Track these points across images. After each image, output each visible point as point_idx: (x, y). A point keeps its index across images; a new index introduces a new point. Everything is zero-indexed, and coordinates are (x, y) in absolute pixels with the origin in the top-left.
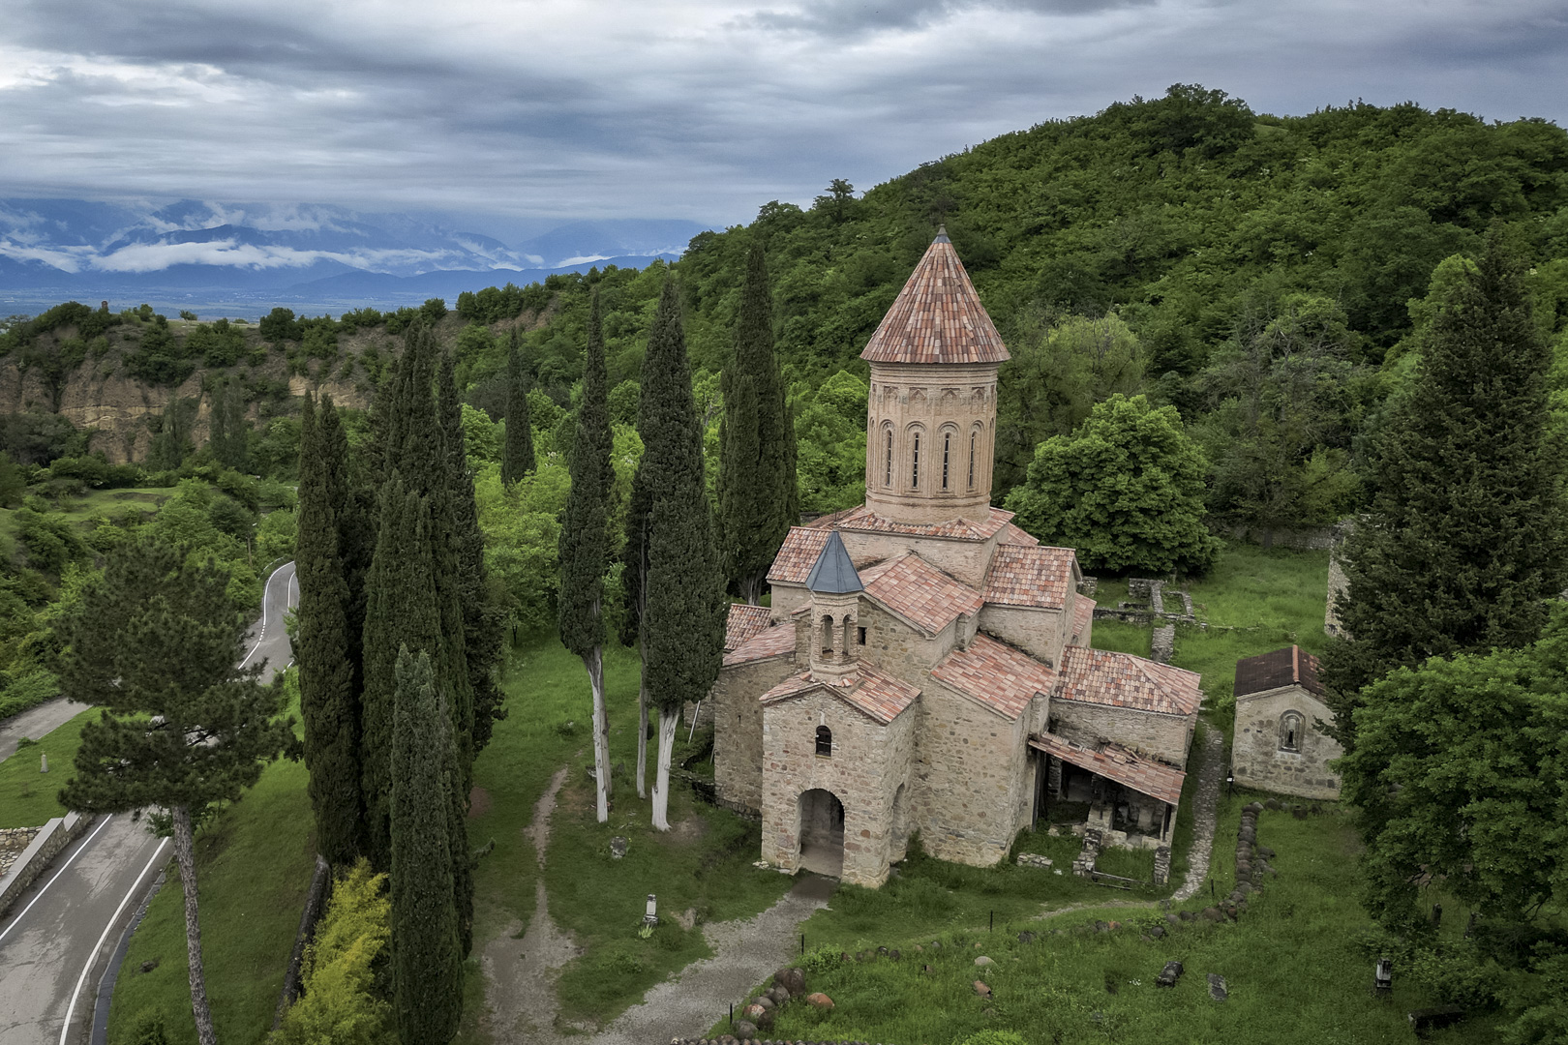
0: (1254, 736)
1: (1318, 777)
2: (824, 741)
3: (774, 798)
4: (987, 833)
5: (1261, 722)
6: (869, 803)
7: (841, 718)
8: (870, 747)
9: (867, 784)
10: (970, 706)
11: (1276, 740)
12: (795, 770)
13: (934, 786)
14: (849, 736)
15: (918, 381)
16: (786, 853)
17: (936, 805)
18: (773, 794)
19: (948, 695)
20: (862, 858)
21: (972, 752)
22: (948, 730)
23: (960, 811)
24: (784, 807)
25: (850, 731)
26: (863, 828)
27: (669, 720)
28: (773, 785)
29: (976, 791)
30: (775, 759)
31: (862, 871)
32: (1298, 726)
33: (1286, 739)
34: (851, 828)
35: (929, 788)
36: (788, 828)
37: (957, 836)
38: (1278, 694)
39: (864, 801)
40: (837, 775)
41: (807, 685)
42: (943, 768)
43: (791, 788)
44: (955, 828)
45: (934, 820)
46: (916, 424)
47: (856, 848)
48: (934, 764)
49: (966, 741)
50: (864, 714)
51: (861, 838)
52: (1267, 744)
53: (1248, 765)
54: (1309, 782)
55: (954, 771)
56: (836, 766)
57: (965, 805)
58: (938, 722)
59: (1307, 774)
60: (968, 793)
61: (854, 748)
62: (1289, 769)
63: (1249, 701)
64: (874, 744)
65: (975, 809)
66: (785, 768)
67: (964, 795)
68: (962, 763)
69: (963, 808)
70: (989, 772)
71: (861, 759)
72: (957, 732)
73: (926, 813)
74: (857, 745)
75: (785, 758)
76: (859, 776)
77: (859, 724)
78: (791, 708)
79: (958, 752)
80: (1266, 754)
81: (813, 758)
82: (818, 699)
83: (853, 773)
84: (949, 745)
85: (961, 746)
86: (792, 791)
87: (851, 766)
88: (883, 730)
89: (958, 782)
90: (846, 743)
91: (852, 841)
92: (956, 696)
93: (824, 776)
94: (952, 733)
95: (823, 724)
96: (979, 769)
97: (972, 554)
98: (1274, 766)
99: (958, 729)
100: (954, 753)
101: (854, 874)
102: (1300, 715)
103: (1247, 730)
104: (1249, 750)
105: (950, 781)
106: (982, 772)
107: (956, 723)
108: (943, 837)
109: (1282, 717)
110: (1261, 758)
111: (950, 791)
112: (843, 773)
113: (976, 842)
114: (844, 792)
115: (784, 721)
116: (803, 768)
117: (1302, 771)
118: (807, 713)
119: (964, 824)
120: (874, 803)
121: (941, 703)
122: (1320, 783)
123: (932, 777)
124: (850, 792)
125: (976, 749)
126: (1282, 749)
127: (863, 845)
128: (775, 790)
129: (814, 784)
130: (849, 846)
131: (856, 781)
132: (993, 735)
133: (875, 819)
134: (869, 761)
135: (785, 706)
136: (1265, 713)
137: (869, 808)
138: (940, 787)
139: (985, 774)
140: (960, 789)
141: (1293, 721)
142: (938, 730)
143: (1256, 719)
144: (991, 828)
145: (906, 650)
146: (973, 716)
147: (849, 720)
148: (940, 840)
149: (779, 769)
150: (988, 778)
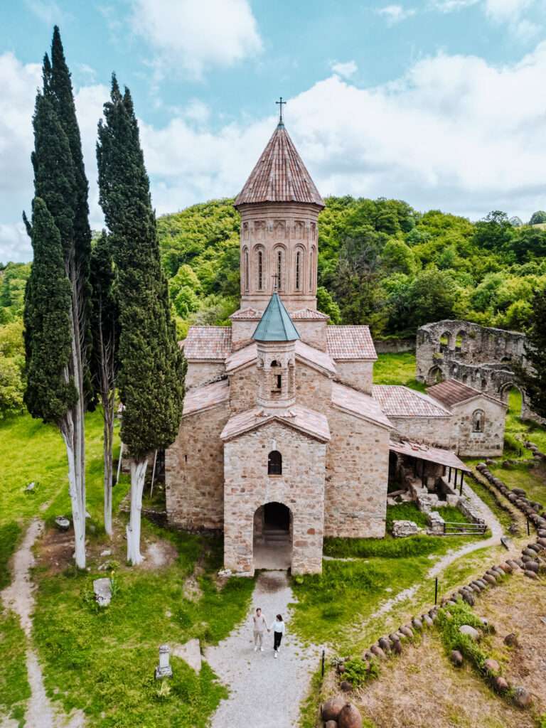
0: (460, 427)
1: (492, 444)
2: (275, 463)
3: (234, 517)
4: (372, 512)
5: (463, 418)
6: (313, 507)
7: (290, 442)
8: (314, 462)
9: (312, 492)
10: (360, 422)
11: (471, 427)
12: (251, 490)
13: (336, 484)
14: (296, 455)
15: (279, 215)
16: (245, 559)
17: (338, 498)
18: (234, 514)
19: (345, 417)
20: (308, 551)
21: (362, 455)
22: (345, 442)
23: (355, 499)
24: (243, 522)
25: (297, 452)
26: (309, 527)
27: (140, 466)
28: (233, 506)
29: (365, 483)
30: (234, 485)
31: (310, 562)
32: (481, 417)
33: (475, 426)
34: (299, 529)
35: (333, 486)
36: (247, 539)
37: (353, 517)
38: (472, 400)
39: (309, 506)
40: (287, 489)
41: (261, 420)
42: (342, 470)
43: (249, 506)
44: (351, 512)
45: (337, 509)
46: (279, 245)
47: (303, 544)
48: (336, 469)
49: (358, 448)
50: (308, 436)
51: (308, 536)
52: (466, 430)
53: (457, 443)
54: (487, 448)
55: (350, 471)
56: (286, 482)
57: (358, 495)
58: (338, 438)
59: (486, 444)
60: (360, 486)
61: (301, 464)
62: (477, 442)
63: (457, 406)
64: (317, 459)
65: (364, 496)
66: (243, 490)
67: (357, 487)
68: (355, 465)
69: (356, 497)
70: (374, 468)
71: (307, 472)
72: (351, 443)
73: (330, 505)
74: (302, 462)
75: (242, 482)
76: (305, 487)
77: (305, 444)
78: (247, 441)
79: (353, 457)
80: (466, 436)
81: (267, 478)
82: (271, 429)
83: (300, 485)
84: (346, 453)
85: (355, 452)
86: (250, 508)
87: (298, 479)
88: (323, 447)
89: (353, 479)
90: (294, 462)
91: (300, 539)
92: (352, 417)
93: (276, 491)
94: (348, 444)
95: (274, 449)
96: (367, 467)
97: (319, 329)
98: (470, 442)
99: (352, 441)
100: (349, 458)
101: (303, 565)
102: (482, 411)
103: (456, 424)
104: (457, 435)
105: (347, 479)
106: (369, 468)
107: (350, 436)
108: (342, 520)
109: (473, 414)
110: (463, 438)
111: (347, 486)
112: (292, 486)
113: (366, 520)
114: (293, 501)
115: (242, 452)
116: (259, 488)
117: (484, 442)
118: (261, 442)
119: (357, 508)
120: (317, 506)
121: (340, 423)
122: (493, 447)
123: (334, 478)
124: (298, 500)
125: (365, 453)
126: (474, 432)
127: (309, 541)
128: (236, 510)
129: (268, 499)
130: (298, 544)
131: (302, 491)
132: (377, 441)
133: (319, 519)
134: (313, 473)
135: (243, 439)
136: (465, 413)
137: (314, 511)
138: (340, 484)
139: (372, 470)
140: (354, 483)
141: (479, 415)
142: (338, 443)
143: (460, 417)
144: (377, 508)
145: (313, 388)
146: (363, 430)
147: (296, 443)
148: (341, 523)
149: (238, 492)
150: (374, 473)
